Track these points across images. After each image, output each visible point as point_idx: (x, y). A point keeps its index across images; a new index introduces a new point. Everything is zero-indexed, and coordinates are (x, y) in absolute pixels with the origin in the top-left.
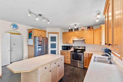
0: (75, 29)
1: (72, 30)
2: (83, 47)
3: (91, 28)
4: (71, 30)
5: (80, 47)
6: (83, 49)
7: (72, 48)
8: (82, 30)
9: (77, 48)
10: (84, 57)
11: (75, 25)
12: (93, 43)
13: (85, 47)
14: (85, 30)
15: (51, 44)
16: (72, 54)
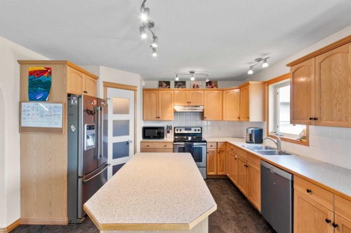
0: (176, 82)
1: (168, 83)
2: (197, 129)
3: (213, 84)
5: (190, 129)
6: (197, 132)
7: (168, 132)
8: (194, 87)
9: (184, 131)
10: (207, 153)
11: (192, 72)
12: (220, 119)
13: (201, 128)
14: (200, 88)
15: (115, 122)
16: (179, 148)
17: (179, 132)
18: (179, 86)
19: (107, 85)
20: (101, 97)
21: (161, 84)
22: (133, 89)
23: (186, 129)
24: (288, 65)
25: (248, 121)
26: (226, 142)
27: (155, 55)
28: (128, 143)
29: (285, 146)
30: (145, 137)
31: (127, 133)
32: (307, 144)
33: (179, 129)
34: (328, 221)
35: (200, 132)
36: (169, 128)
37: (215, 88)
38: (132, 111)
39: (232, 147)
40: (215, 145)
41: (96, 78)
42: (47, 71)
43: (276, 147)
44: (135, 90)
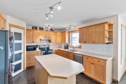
0: (40, 28)
4: (35, 28)
12: (56, 42)
13: (49, 45)
14: (49, 31)
16: (43, 53)
17: (41, 47)
18: (41, 30)
19: (11, 25)
21: (33, 28)
23: (44, 46)
24: (78, 28)
25: (65, 43)
26: (58, 50)
27: (47, 18)
28: (21, 53)
29: (76, 49)
30: (27, 50)
31: (21, 49)
32: (81, 48)
33: (41, 46)
34: (92, 64)
35: (49, 47)
36: (37, 46)
37: (53, 32)
39: (61, 51)
40: (55, 51)
41: (5, 21)
43: (73, 50)
44: (24, 29)
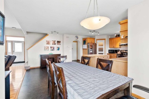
4: (117, 36)
7: (119, 51)
15: (99, 48)
16: (118, 56)
20: (96, 43)
22: (105, 39)
31: (102, 51)
33: (123, 51)
38: (104, 45)
41: (95, 39)
42: (85, 40)
